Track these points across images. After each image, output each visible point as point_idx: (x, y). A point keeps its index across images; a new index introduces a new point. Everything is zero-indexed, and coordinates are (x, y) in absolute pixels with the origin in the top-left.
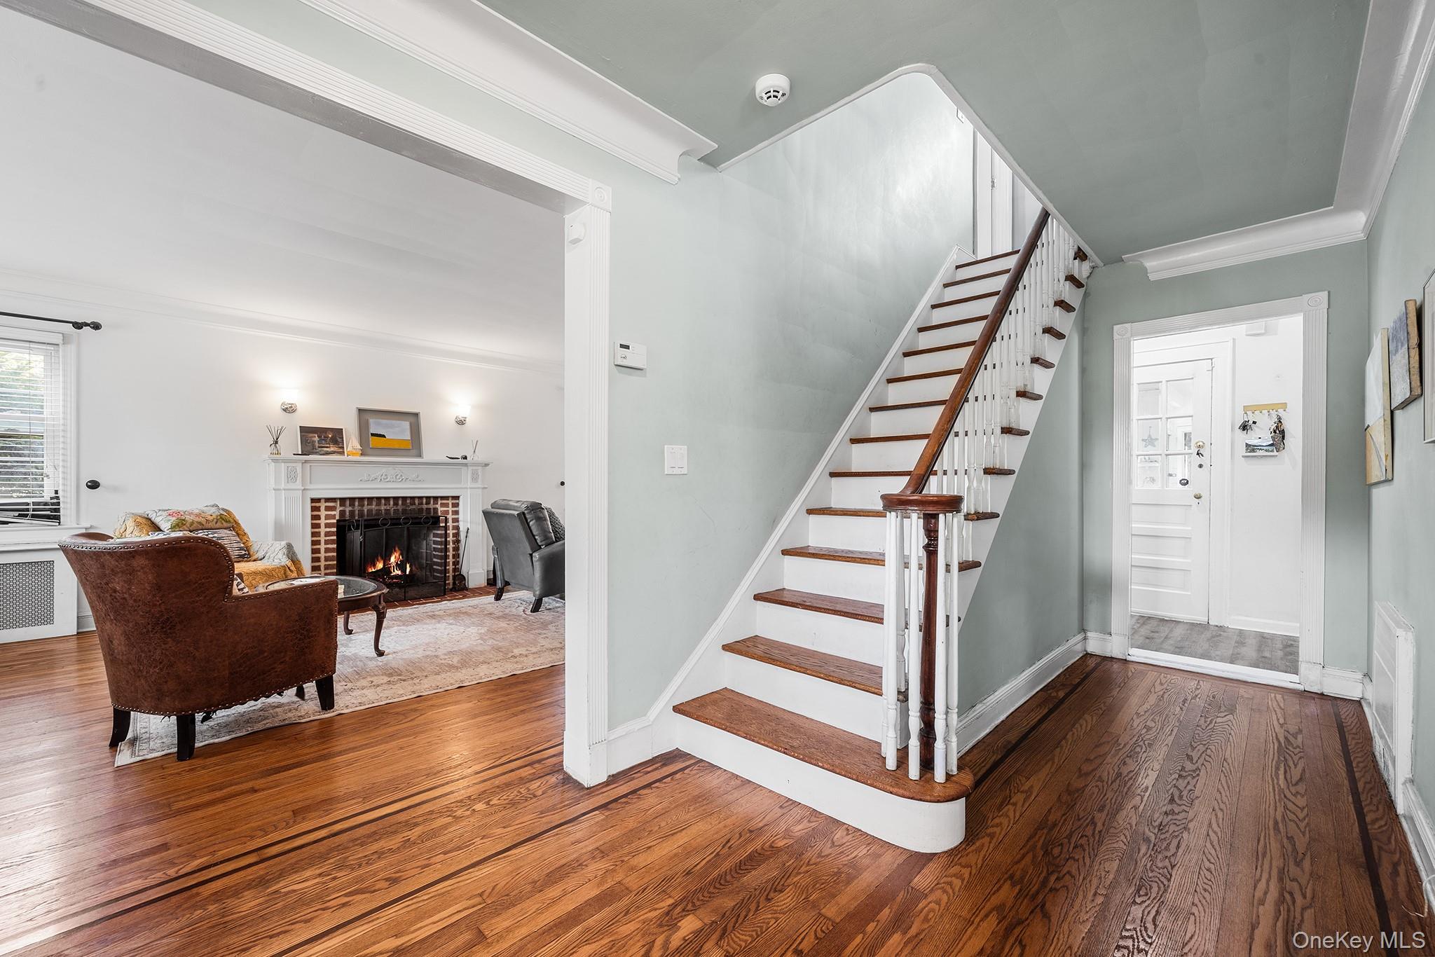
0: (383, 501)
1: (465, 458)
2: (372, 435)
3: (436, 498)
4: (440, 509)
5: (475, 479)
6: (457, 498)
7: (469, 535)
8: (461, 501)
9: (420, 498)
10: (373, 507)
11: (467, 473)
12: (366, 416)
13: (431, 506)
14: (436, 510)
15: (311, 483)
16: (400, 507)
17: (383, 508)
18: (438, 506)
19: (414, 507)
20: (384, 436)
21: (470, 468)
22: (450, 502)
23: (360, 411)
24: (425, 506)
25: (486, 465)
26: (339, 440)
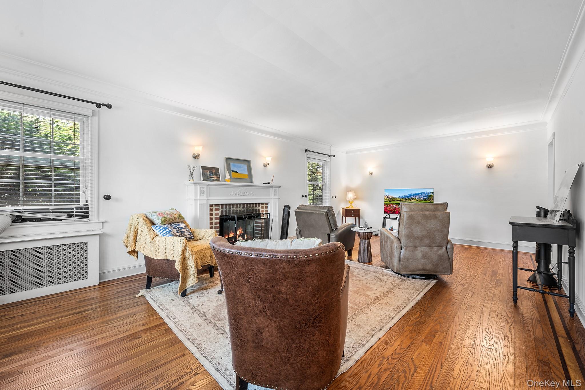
0: (238, 206)
1: (269, 183)
2: (233, 171)
3: (259, 204)
4: (261, 210)
5: (275, 194)
6: (267, 204)
7: (273, 222)
8: (269, 206)
9: (253, 204)
10: (235, 209)
11: (272, 191)
12: (229, 161)
13: (257, 208)
14: (259, 210)
15: (210, 196)
16: (245, 209)
17: (238, 209)
18: (260, 208)
19: (250, 209)
20: (237, 172)
21: (274, 189)
22: (265, 206)
23: (227, 159)
24: (255, 208)
25: (280, 187)
26: (218, 174)
